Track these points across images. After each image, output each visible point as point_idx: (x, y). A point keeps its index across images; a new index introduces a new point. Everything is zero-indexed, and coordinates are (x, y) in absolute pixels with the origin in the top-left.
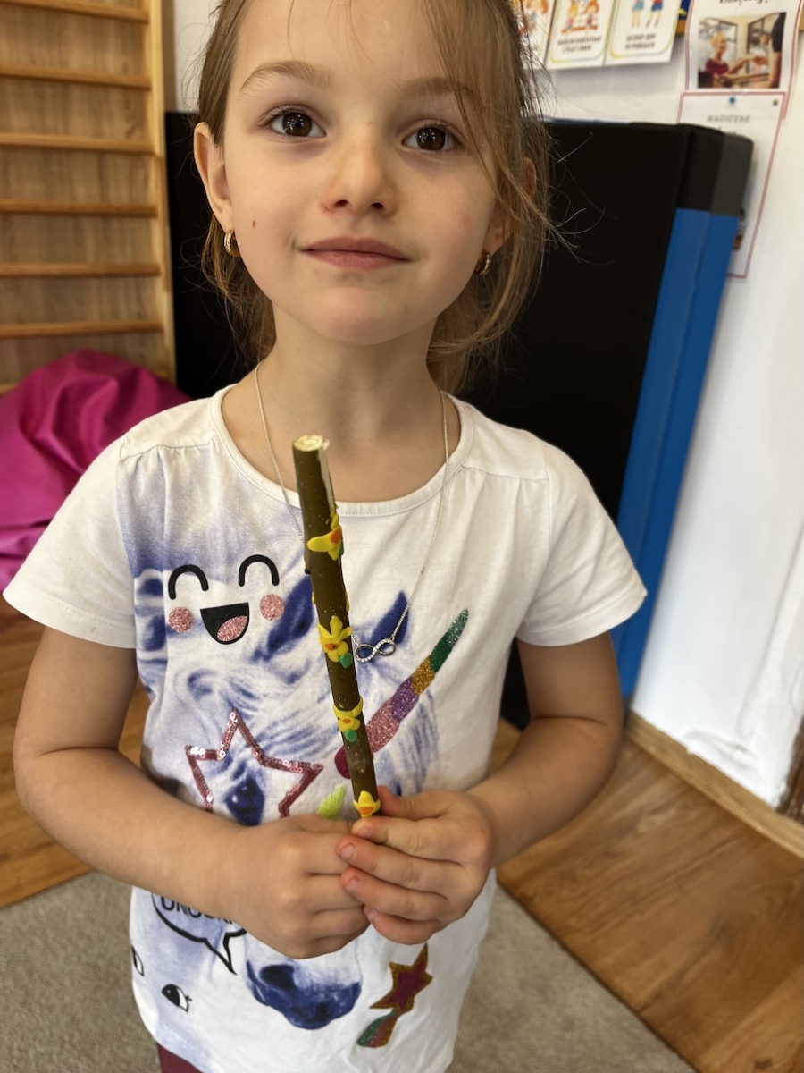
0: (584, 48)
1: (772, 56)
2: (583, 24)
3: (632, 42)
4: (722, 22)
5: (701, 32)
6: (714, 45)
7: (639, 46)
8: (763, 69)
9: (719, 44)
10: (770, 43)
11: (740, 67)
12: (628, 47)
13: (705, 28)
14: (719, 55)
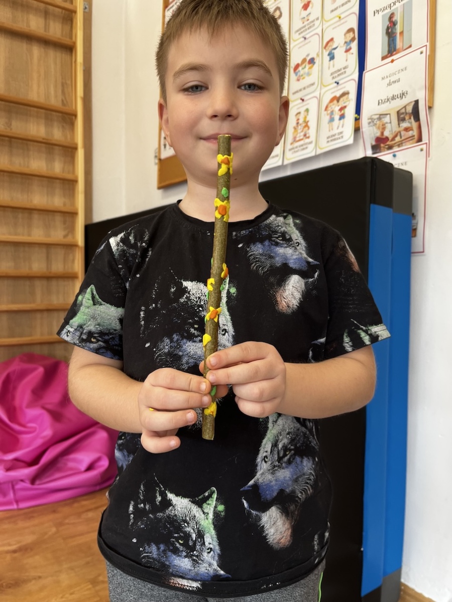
0: (303, 149)
1: (415, 125)
2: (301, 137)
3: (329, 139)
4: (380, 115)
5: (369, 123)
6: (379, 128)
7: (335, 140)
8: (410, 133)
9: (381, 127)
10: (412, 118)
11: (396, 136)
12: (328, 142)
13: (371, 121)
14: (382, 133)
